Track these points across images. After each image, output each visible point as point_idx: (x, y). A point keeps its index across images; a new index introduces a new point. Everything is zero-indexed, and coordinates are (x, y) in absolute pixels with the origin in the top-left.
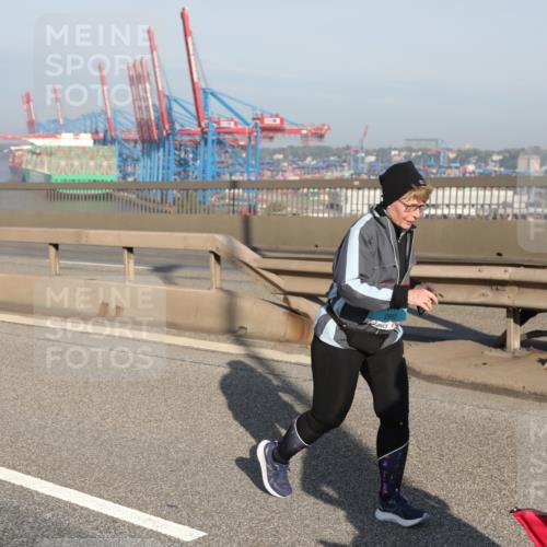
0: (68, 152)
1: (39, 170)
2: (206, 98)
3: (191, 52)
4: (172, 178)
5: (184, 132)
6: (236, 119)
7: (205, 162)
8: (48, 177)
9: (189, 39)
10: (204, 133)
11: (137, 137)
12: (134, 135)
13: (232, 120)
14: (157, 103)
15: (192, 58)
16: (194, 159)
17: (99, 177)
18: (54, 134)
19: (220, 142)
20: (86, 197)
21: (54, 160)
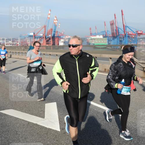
0: (98, 39)
1: (92, 43)
2: (126, 27)
3: (123, 18)
4: (118, 44)
5: (121, 35)
6: (132, 32)
7: (125, 41)
8: (94, 44)
9: (123, 16)
10: (125, 35)
11: (111, 36)
12: (111, 35)
13: (131, 32)
14: (116, 29)
15: (123, 20)
16: (123, 40)
17: (104, 44)
18: (95, 36)
19: (129, 37)
20: (102, 48)
21: (95, 41)
